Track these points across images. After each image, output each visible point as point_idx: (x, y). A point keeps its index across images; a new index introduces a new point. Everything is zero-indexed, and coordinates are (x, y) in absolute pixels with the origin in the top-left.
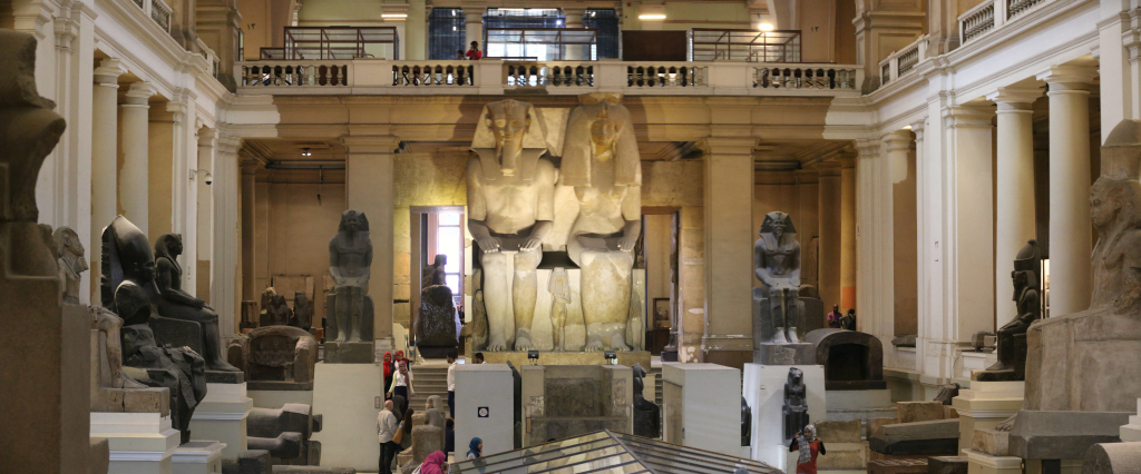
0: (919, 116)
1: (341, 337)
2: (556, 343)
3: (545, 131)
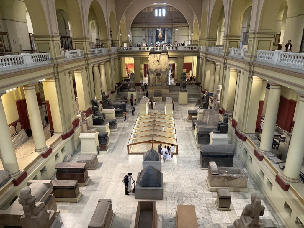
1: (131, 89)
2: (158, 85)
3: (157, 58)
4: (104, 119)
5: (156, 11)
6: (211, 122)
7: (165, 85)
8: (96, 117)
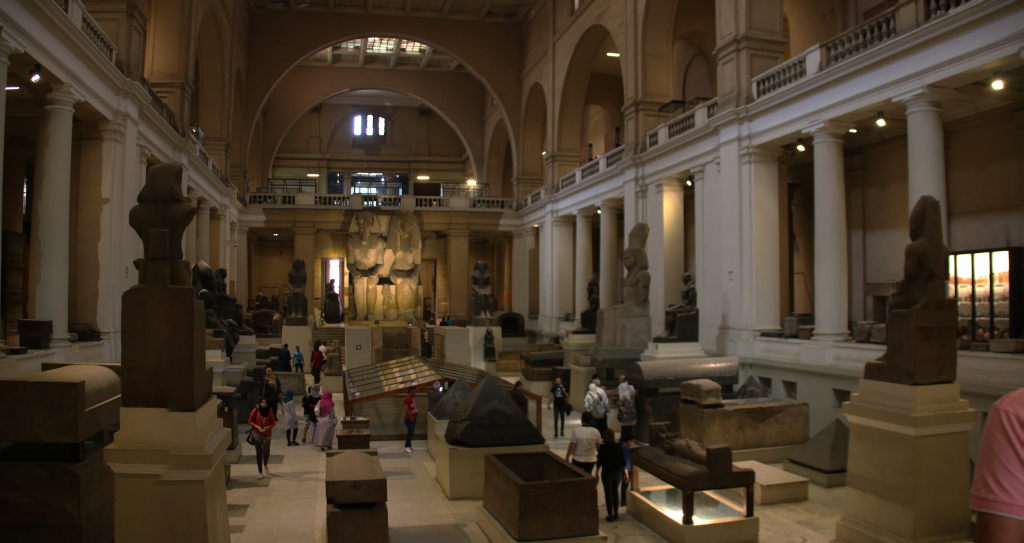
0: (541, 221)
1: (293, 315)
2: (385, 317)
3: (380, 226)
5: (358, 120)
7: (412, 317)
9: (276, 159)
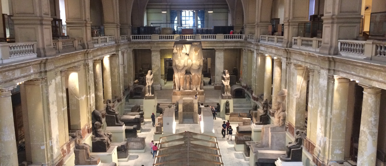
3: (186, 49)
4: (109, 142)
6: (275, 144)
7: (199, 89)
8: (98, 139)
9: (148, 5)
